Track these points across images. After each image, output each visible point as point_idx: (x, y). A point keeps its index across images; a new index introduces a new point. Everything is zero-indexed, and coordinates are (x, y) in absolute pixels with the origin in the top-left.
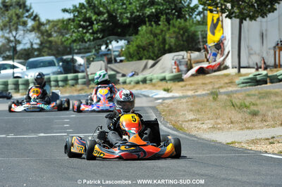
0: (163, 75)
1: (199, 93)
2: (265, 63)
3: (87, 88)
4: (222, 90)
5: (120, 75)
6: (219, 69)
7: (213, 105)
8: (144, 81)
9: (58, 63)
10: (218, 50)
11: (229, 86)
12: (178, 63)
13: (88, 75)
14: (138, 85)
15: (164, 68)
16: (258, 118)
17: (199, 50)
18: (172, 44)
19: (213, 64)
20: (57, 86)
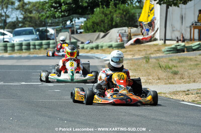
0: (111, 43)
1: (136, 57)
2: (183, 37)
4: (152, 56)
5: (80, 42)
6: (150, 41)
7: (146, 66)
8: (97, 47)
9: (36, 33)
10: (150, 26)
11: (158, 53)
12: (121, 36)
13: (57, 42)
14: (92, 50)
15: (111, 39)
16: (178, 77)
17: (136, 27)
18: (118, 21)
19: (147, 37)
20: (35, 48)
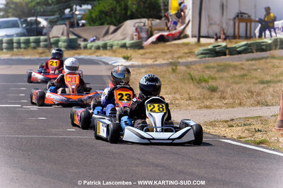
0: (124, 41)
1: (158, 62)
3: (48, 51)
4: (180, 60)
5: (82, 39)
6: (179, 38)
7: (172, 77)
8: (105, 47)
9: (22, 25)
10: (179, 18)
11: (189, 57)
12: (138, 30)
13: (50, 39)
14: (98, 51)
15: (125, 34)
16: (217, 95)
17: (160, 18)
18: (134, 10)
19: (174, 32)
20: (19, 47)
